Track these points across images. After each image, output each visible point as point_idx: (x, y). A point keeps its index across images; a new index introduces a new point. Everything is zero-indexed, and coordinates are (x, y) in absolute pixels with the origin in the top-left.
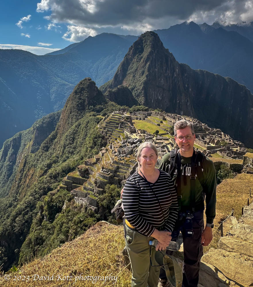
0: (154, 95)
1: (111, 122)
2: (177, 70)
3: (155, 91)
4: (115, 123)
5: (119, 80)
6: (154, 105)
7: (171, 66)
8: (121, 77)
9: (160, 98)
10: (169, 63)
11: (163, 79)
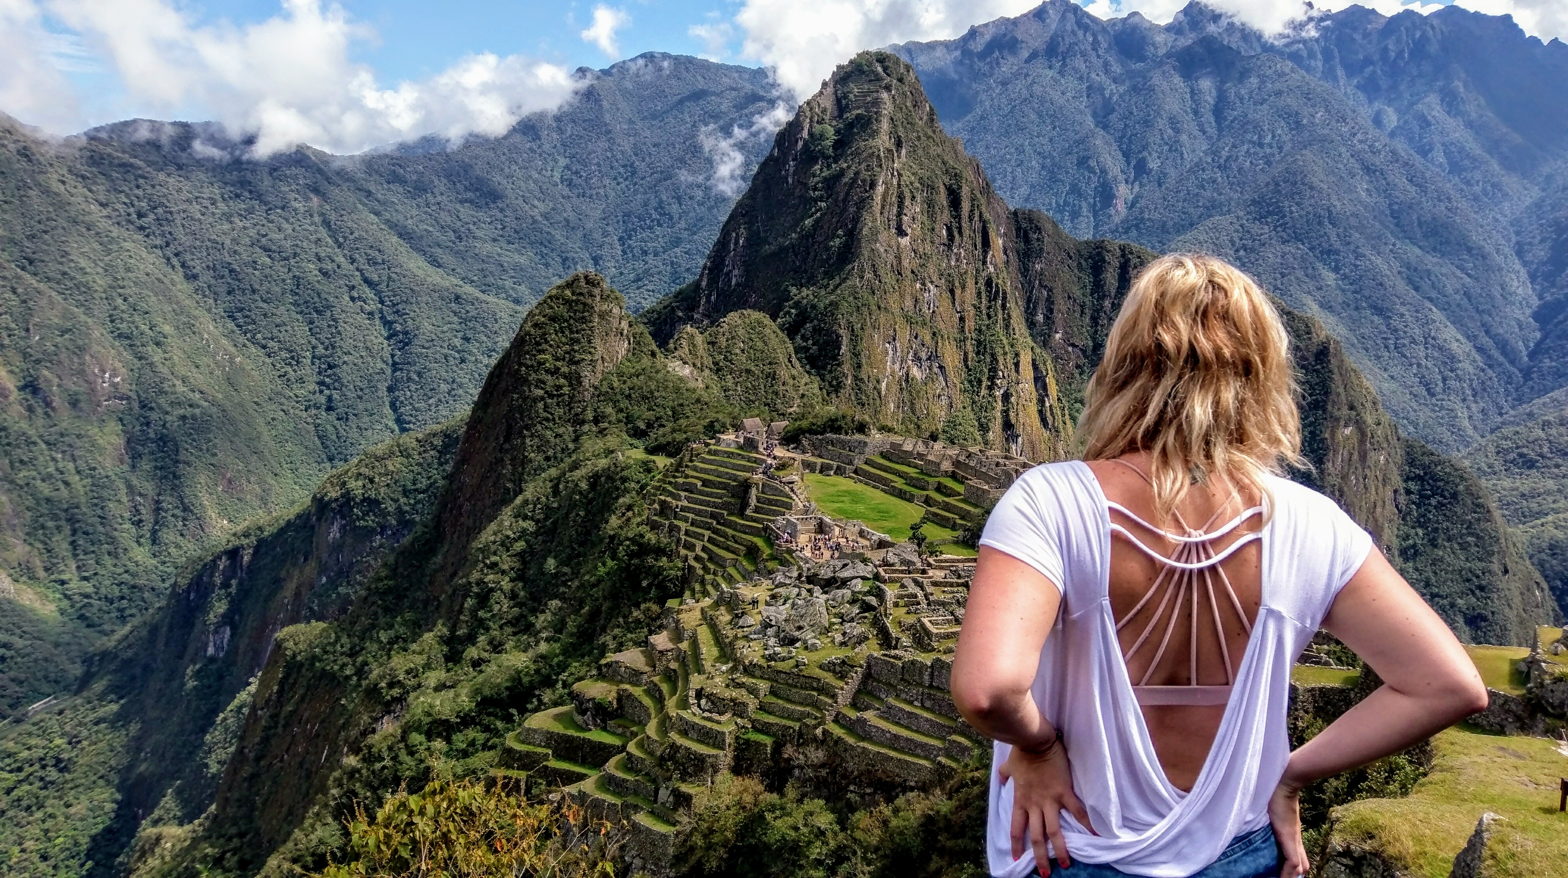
0: (889, 359)
1: (705, 483)
2: (1000, 242)
3: (894, 340)
4: (725, 486)
5: (730, 280)
6: (892, 405)
7: (971, 219)
8: (736, 272)
9: (915, 372)
10: (966, 206)
11: (932, 288)
